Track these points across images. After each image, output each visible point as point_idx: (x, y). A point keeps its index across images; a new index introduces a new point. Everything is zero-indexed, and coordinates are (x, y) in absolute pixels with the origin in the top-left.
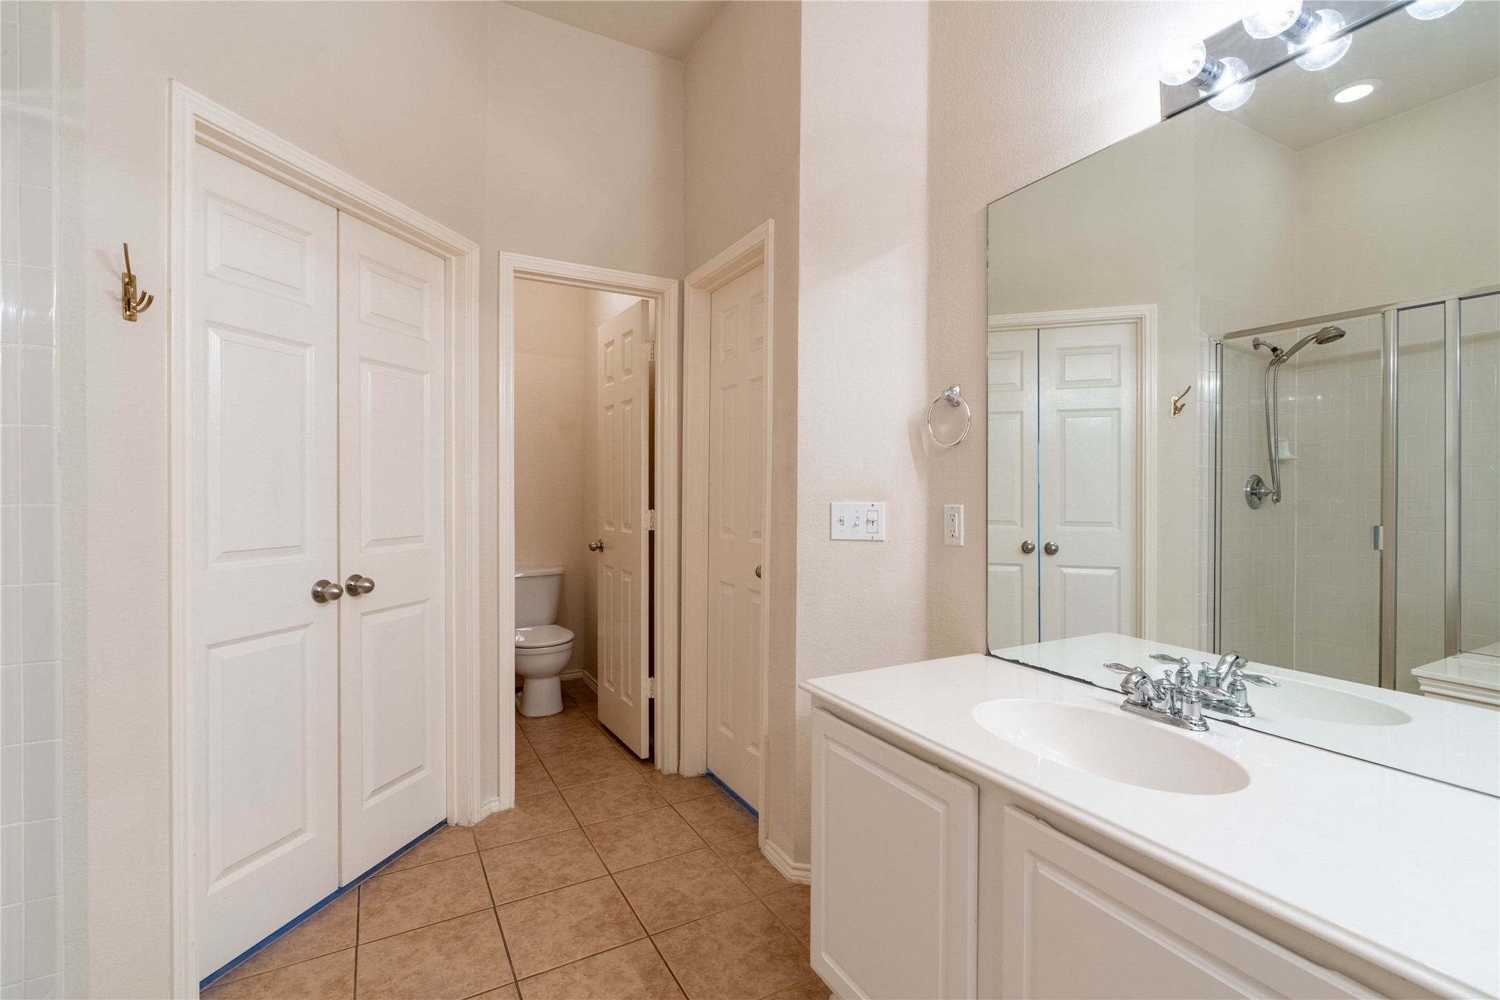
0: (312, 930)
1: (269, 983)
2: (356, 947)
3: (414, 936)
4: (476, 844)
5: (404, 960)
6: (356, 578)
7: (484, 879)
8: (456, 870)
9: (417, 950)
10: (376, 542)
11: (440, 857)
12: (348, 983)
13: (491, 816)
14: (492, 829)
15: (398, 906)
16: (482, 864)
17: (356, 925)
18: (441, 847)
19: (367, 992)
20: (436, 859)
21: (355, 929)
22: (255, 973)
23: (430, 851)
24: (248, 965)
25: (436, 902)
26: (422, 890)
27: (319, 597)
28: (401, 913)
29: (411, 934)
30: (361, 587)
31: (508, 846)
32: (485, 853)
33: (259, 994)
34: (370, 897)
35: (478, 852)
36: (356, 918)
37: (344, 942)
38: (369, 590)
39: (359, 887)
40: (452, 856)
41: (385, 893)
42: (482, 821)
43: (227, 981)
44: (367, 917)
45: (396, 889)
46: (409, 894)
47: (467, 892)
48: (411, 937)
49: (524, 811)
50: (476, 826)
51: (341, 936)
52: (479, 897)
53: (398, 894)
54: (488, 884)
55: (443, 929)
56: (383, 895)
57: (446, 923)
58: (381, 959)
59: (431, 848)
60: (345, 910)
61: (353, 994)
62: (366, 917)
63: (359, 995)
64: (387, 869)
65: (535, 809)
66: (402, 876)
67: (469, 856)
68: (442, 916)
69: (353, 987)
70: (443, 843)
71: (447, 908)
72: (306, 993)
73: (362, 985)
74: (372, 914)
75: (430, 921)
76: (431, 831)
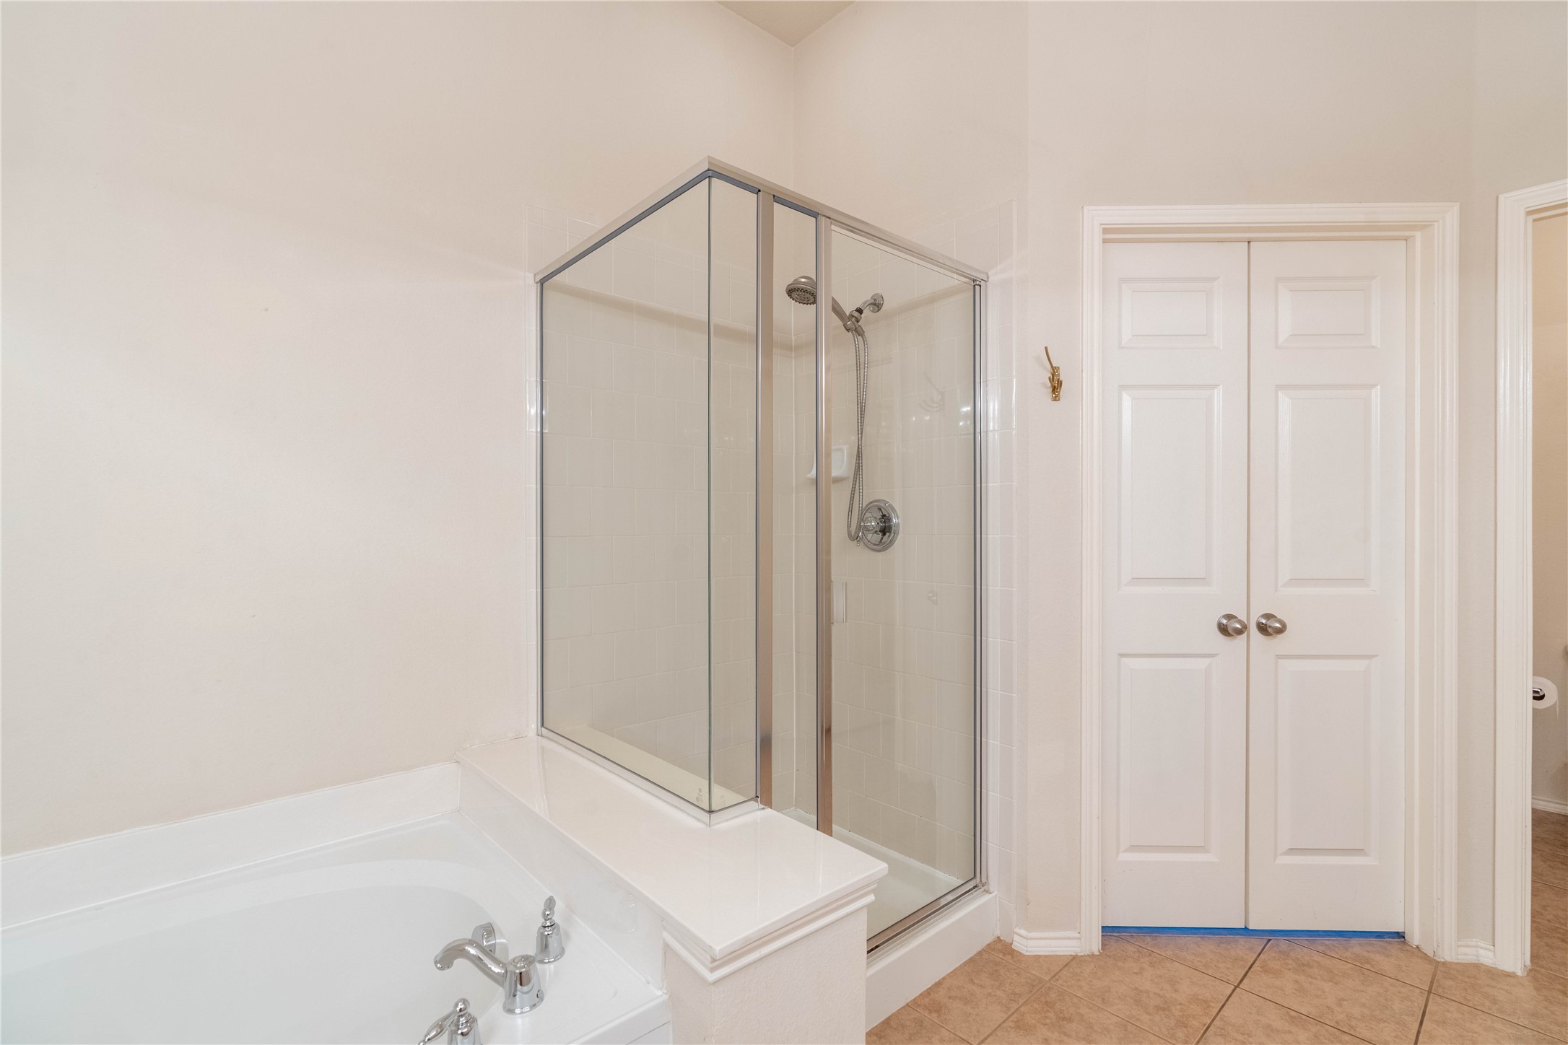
0: (1208, 947)
1: (1155, 962)
2: (1236, 987)
3: (1297, 1018)
4: (1432, 982)
5: (1272, 1030)
6: (1268, 616)
7: (1417, 1025)
8: (1386, 991)
9: (1290, 1032)
10: (1295, 581)
11: (1373, 967)
12: (1211, 1009)
13: (1477, 966)
14: (1467, 980)
15: (1296, 981)
16: (1426, 1006)
17: (1246, 969)
18: (1385, 960)
19: (1222, 1029)
20: (1368, 966)
21: (1244, 973)
22: (1149, 948)
23: (1366, 954)
24: (1149, 939)
25: (1341, 1006)
26: (1331, 984)
27: (1224, 630)
28: (1295, 989)
29: (1293, 1014)
30: (1270, 627)
31: (1480, 1013)
32: (1438, 998)
33: (1144, 965)
34: (1274, 955)
35: (1429, 992)
36: (1250, 964)
37: (1227, 976)
38: (1280, 631)
39: (1269, 940)
40: (1390, 975)
41: (1290, 962)
42: (1458, 963)
43: (1129, 939)
44: (1261, 969)
45: (1303, 965)
46: (1315, 978)
47: (1385, 1021)
48: (1292, 1017)
49: (1537, 989)
50: (1444, 964)
51: (1228, 968)
52: (1397, 1037)
53: (1303, 970)
54: (1419, 1032)
55: (1331, 1034)
56: (1287, 961)
57: (1337, 1032)
58: (1251, 1013)
59: (1368, 952)
60: (1244, 950)
61: (1210, 1020)
62: (1259, 969)
63: (1214, 1025)
64: (1306, 942)
65: (1560, 997)
66: (1318, 957)
67: (1412, 988)
68: (1337, 1023)
69: (1214, 1015)
70: (1388, 956)
71: (1349, 1020)
72: (1176, 991)
73: (1221, 1020)
74: (1266, 970)
75: (1321, 1018)
76: (1380, 935)
